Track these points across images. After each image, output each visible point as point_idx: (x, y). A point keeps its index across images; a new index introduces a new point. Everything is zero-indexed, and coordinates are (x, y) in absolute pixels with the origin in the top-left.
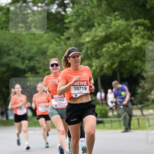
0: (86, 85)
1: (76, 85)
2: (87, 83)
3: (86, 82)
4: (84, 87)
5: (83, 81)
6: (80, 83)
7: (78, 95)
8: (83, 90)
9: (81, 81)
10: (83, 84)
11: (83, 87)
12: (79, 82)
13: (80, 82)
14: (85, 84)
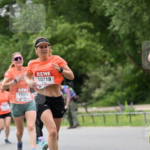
0: (50, 75)
1: (39, 75)
3: (50, 72)
4: (48, 77)
7: (43, 87)
8: (47, 81)
10: (47, 75)
12: (42, 72)
13: (43, 72)
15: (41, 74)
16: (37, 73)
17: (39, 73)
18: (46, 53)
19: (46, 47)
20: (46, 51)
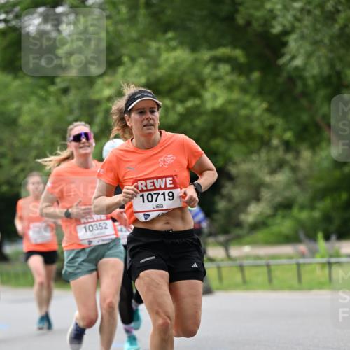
0: (172, 186)
1: (145, 188)
2: (173, 180)
3: (171, 179)
4: (167, 192)
5: (162, 178)
6: (153, 182)
8: (165, 200)
9: (157, 178)
10: (163, 186)
11: (164, 194)
12: (152, 181)
13: (155, 180)
14: (168, 186)
15: (149, 185)
16: (139, 183)
17: (144, 182)
18: (152, 125)
19: (152, 112)
20: (152, 122)
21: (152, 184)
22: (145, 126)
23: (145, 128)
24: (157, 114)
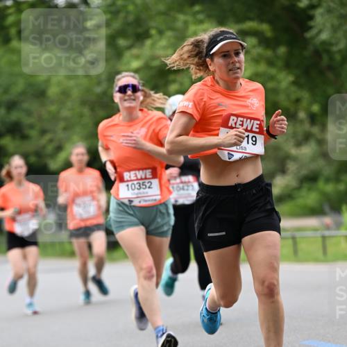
0: (257, 130)
1: (234, 126)
2: (260, 125)
3: (259, 122)
4: (251, 135)
5: (251, 119)
6: (243, 122)
7: (237, 156)
8: (248, 143)
9: (247, 118)
10: (249, 128)
11: (248, 136)
12: (242, 119)
13: (245, 120)
14: (254, 129)
15: (239, 123)
16: (232, 118)
17: (235, 118)
18: (238, 68)
19: (237, 54)
20: (238, 65)
21: (241, 123)
22: (230, 70)
23: (231, 72)
24: (242, 56)
